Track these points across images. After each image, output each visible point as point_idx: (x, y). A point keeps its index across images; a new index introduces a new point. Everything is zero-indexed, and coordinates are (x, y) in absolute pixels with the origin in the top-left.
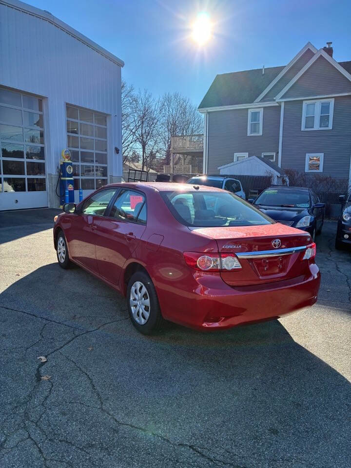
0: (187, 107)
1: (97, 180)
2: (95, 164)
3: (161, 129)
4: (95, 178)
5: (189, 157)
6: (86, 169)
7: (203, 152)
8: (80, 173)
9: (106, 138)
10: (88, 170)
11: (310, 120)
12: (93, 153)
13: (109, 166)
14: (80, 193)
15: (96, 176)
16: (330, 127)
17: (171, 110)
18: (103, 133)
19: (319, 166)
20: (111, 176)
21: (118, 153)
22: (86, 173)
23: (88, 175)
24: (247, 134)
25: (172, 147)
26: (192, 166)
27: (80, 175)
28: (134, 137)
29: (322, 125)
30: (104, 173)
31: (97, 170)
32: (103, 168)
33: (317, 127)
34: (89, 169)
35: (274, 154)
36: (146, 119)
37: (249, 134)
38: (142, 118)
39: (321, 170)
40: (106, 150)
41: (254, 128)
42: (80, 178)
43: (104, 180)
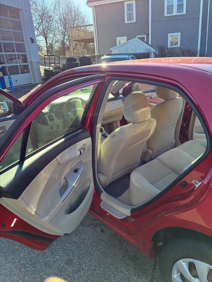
0: (72, 7)
1: (20, 66)
2: (16, 53)
3: (57, 25)
4: (18, 64)
5: (83, 43)
6: (10, 58)
7: (94, 39)
8: (6, 62)
9: (21, 30)
10: (11, 59)
11: (170, 7)
12: (13, 43)
13: (27, 53)
14: (9, 78)
15: (20, 63)
16: (184, 13)
17: (61, 10)
18: (18, 26)
19: (177, 43)
20: (31, 62)
21: (33, 42)
22: (10, 61)
23: (11, 63)
24: (125, 21)
25: (70, 36)
26: (87, 50)
27: (6, 63)
28: (39, 32)
29: (179, 12)
30: (25, 60)
31: (18, 58)
32: (23, 55)
33: (175, 13)
34: (12, 57)
35: (145, 36)
36: (45, 17)
37: (126, 22)
38: (42, 17)
39: (179, 45)
40: (23, 41)
41: (130, 17)
42: (7, 65)
43: (25, 65)
